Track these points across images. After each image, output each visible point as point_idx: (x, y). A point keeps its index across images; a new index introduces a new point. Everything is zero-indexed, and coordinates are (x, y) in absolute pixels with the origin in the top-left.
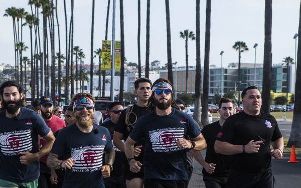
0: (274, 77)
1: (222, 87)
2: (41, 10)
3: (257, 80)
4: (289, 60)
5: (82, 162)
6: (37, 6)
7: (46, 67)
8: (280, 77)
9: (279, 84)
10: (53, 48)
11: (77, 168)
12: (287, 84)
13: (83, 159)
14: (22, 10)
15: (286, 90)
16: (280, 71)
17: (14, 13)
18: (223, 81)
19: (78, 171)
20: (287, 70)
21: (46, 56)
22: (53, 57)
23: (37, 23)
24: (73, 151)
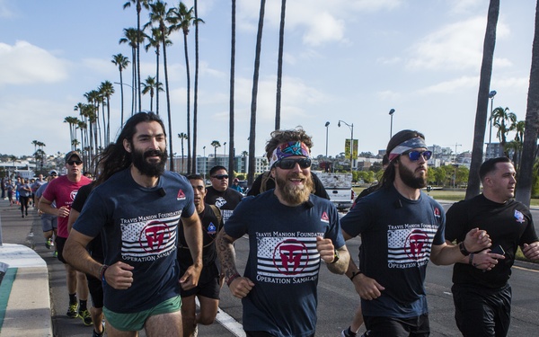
0: (236, 163)
1: (205, 169)
2: (88, 118)
3: (226, 164)
4: (245, 152)
5: (277, 263)
6: (86, 116)
7: (92, 155)
8: (240, 163)
9: (240, 168)
10: (96, 143)
11: (266, 274)
12: (244, 167)
13: (278, 257)
14: (76, 119)
15: (243, 171)
16: (240, 160)
17: (70, 120)
18: (205, 165)
19: (269, 279)
20: (244, 159)
21: (92, 149)
22: (97, 149)
23: (85, 127)
24: (261, 238)
